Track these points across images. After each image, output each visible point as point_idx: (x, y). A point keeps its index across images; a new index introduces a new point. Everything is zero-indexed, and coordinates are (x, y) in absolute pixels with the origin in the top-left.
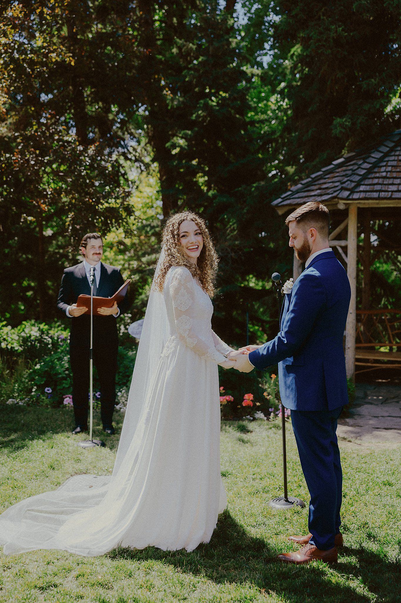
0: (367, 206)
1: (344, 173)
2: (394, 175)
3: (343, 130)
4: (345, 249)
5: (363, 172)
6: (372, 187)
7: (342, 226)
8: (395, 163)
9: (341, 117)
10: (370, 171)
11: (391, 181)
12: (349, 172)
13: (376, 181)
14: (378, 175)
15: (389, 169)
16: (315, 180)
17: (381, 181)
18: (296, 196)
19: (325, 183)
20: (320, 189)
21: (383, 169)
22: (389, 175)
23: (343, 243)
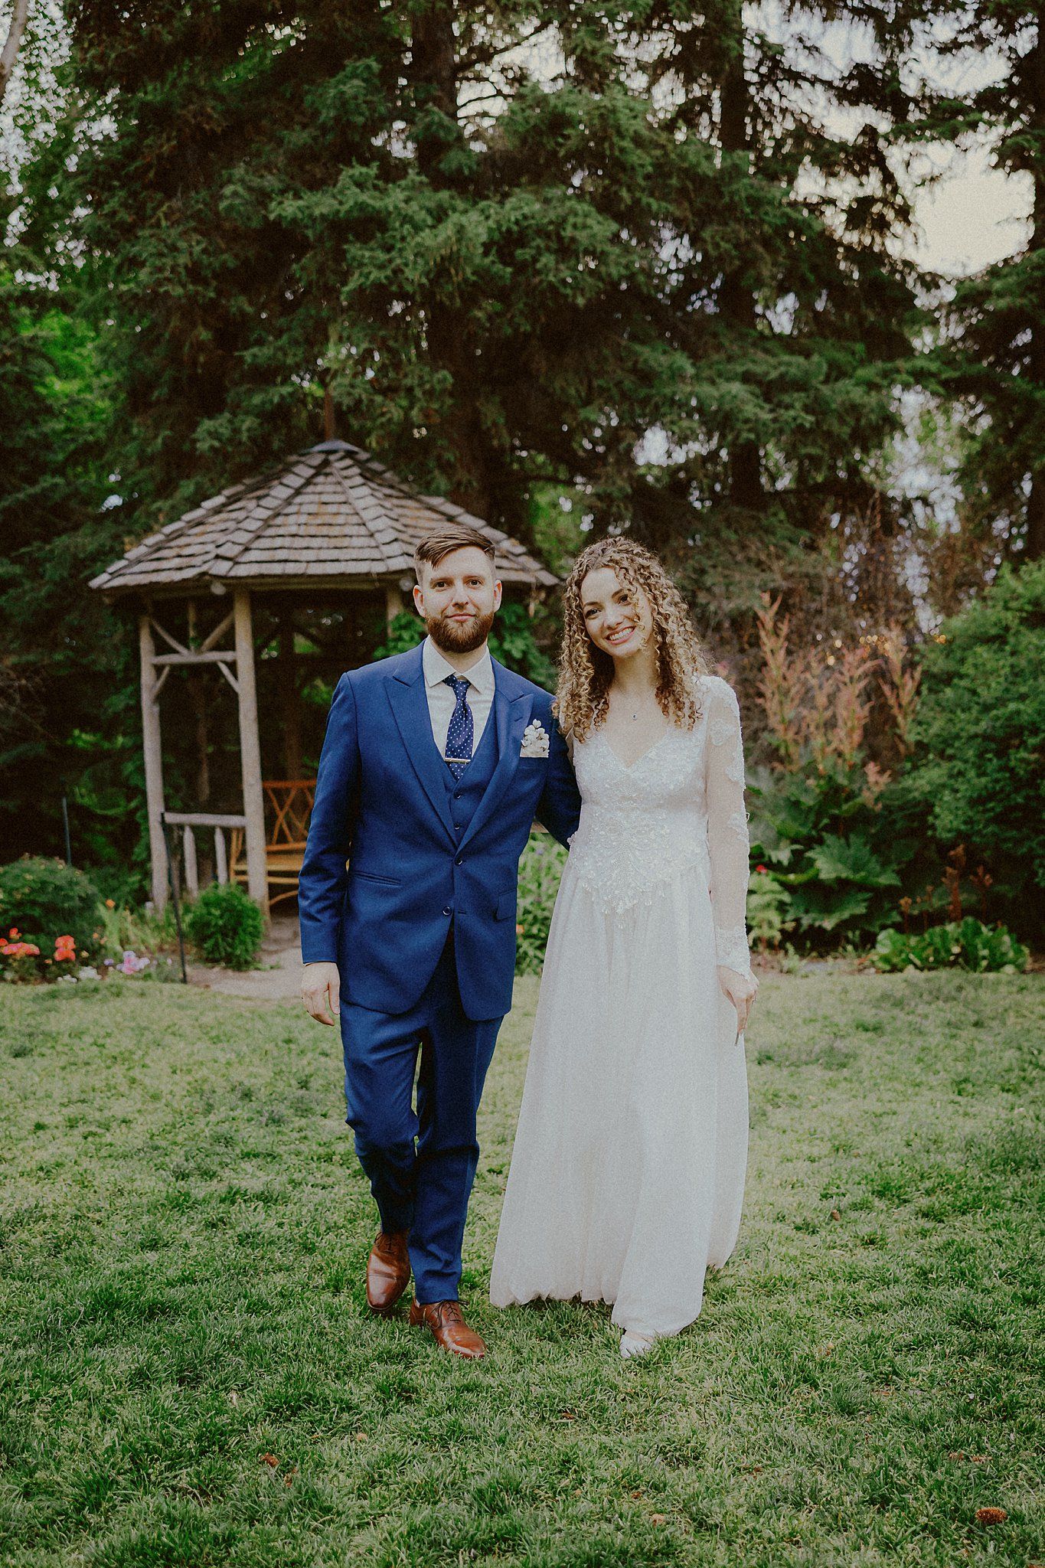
0: (267, 588)
1: (223, 527)
2: (313, 531)
3: (216, 444)
4: (232, 666)
5: (254, 525)
6: (271, 552)
7: (223, 627)
8: (313, 509)
9: (210, 417)
10: (267, 523)
11: (305, 542)
12: (231, 525)
13: (279, 542)
14: (281, 531)
15: (303, 519)
16: (171, 537)
17: (287, 542)
18: (137, 568)
19: (189, 545)
20: (180, 556)
21: (292, 519)
22: (302, 531)
23: (228, 656)
